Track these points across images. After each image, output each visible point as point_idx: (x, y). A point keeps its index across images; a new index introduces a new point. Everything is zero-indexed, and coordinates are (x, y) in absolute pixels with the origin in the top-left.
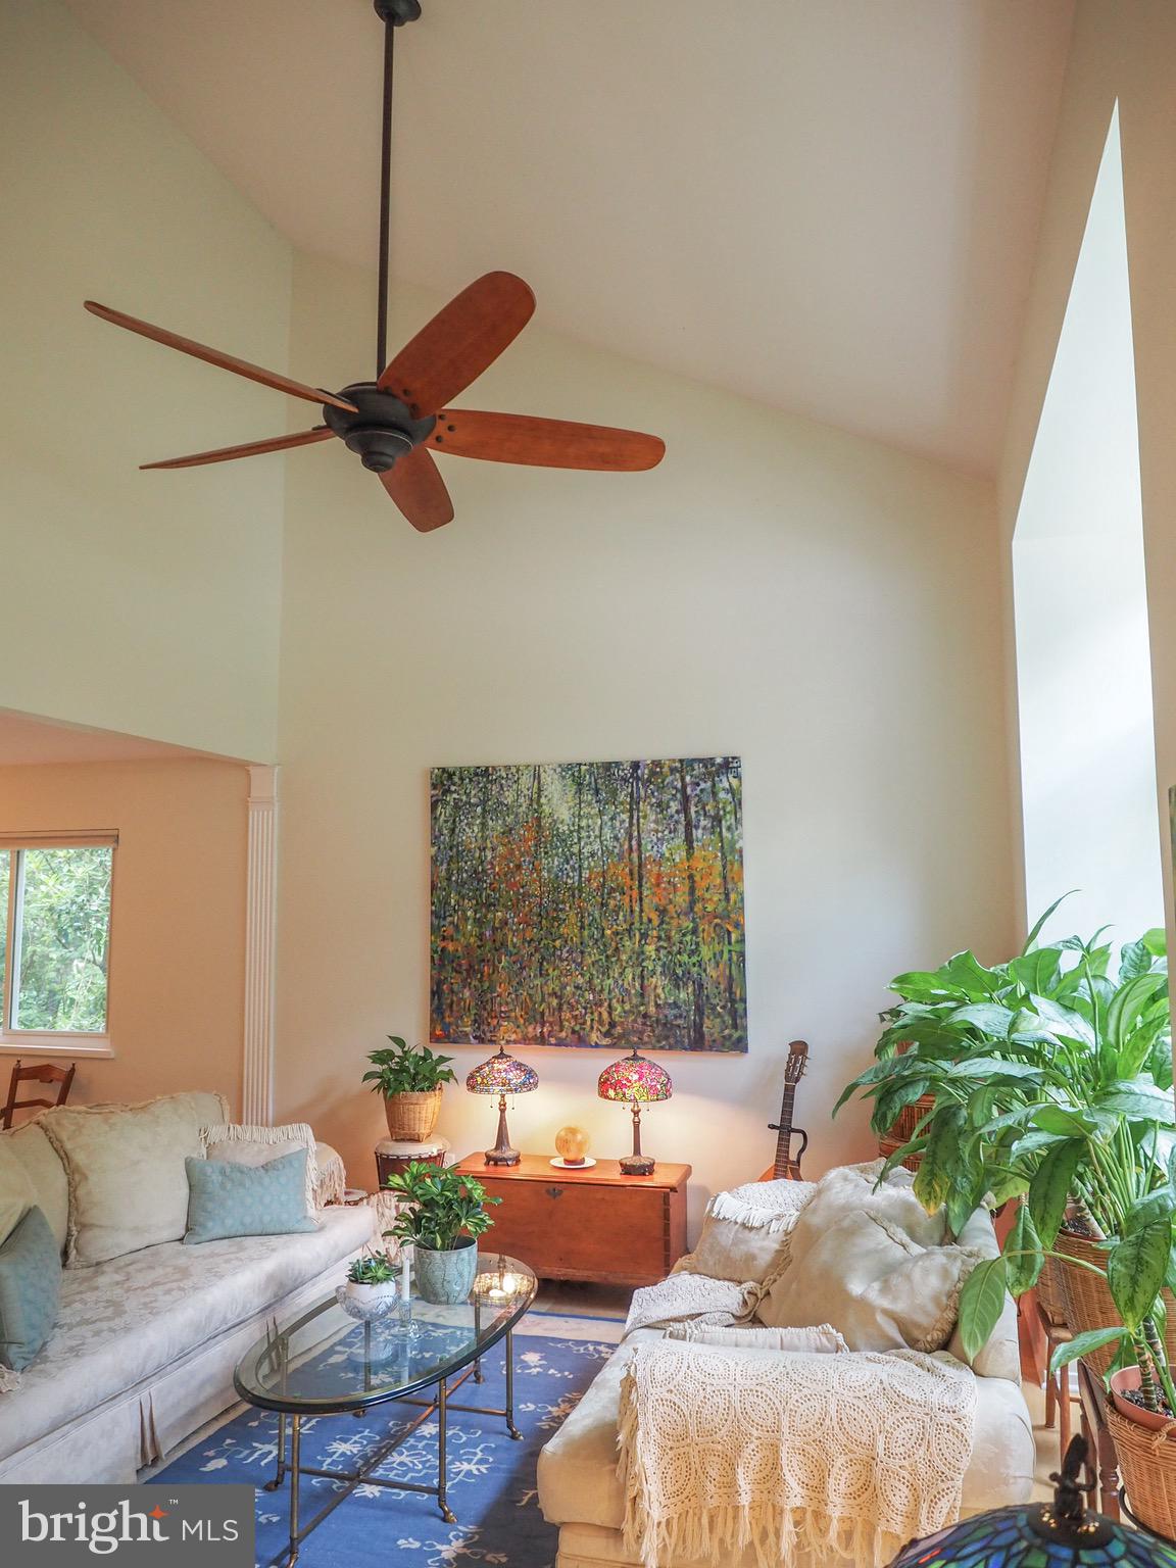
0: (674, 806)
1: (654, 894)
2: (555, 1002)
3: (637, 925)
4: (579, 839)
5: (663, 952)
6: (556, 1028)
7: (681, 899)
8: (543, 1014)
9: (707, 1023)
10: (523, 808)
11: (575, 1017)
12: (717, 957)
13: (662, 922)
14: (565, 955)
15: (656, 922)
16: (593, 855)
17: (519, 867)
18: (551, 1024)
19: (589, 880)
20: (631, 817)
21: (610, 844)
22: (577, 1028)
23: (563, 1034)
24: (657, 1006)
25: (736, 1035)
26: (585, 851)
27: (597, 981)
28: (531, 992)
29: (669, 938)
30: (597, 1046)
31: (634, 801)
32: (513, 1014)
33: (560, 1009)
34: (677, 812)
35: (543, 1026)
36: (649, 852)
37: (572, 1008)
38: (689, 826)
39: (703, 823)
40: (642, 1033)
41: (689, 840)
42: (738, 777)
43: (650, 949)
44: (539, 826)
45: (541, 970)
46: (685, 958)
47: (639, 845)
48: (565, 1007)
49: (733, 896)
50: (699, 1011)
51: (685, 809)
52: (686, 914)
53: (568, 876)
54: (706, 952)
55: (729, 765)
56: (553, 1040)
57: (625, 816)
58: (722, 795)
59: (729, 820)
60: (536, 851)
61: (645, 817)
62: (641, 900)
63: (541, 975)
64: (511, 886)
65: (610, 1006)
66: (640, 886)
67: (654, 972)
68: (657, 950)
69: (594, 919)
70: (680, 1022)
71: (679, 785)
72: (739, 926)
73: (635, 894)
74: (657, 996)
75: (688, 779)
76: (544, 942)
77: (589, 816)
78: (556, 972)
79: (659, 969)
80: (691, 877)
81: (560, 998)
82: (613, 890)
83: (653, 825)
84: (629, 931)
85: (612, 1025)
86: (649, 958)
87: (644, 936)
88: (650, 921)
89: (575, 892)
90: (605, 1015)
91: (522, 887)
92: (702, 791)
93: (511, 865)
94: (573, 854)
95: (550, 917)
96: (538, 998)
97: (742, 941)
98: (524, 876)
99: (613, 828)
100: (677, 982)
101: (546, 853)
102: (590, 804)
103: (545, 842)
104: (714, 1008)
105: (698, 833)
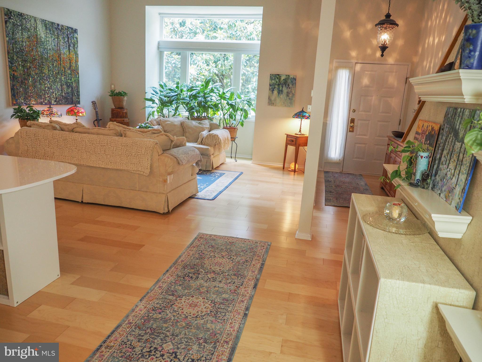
0: (66, 40)
1: (63, 63)
2: (44, 92)
3: (60, 71)
4: (47, 44)
5: (65, 79)
6: (44, 100)
7: (68, 65)
8: (41, 96)
9: (74, 97)
10: (32, 31)
11: (48, 96)
12: (75, 81)
13: (65, 71)
14: (45, 78)
15: (64, 71)
16: (50, 49)
17: (32, 50)
18: (43, 99)
19: (49, 57)
20: (58, 40)
21: (54, 47)
22: (49, 100)
23: (46, 101)
24: (65, 93)
25: (78, 100)
26: (48, 48)
27: (52, 86)
28: (38, 89)
29: (66, 75)
30: (54, 104)
31: (58, 36)
32: (34, 96)
33: (45, 94)
34: (67, 41)
35: (41, 99)
36: (62, 52)
37: (48, 94)
38: (69, 46)
39: (72, 45)
40: (62, 101)
41: (69, 49)
42: (77, 35)
43: (63, 78)
44: (37, 37)
45: (40, 83)
46: (69, 81)
47: (60, 49)
48: (46, 94)
49: (77, 66)
50: (72, 95)
51: (68, 41)
52: (69, 69)
53: (45, 55)
54: (73, 80)
55: (75, 31)
56: (44, 103)
57: (56, 39)
58: (75, 39)
59: (76, 46)
60: (37, 45)
61: (61, 41)
62: (61, 65)
63: (40, 84)
64: (31, 56)
65: (56, 93)
66: (60, 60)
67: (64, 84)
68: (64, 78)
69: (51, 69)
70: (69, 97)
71: (67, 34)
72: (78, 73)
73: (59, 63)
74: (65, 91)
75: (68, 32)
76: (40, 74)
77: (49, 38)
78: (44, 84)
79: (65, 84)
80: (70, 59)
81: (45, 91)
82: (55, 61)
83: (62, 43)
84: (58, 73)
85: (56, 98)
86: (63, 80)
87: (62, 74)
88: (62, 70)
89: (47, 59)
90: (55, 96)
91: (34, 56)
92: (71, 36)
93: (31, 49)
94: (46, 48)
95: (41, 67)
96: (39, 91)
97: (79, 77)
98: (34, 53)
99: (54, 42)
100: (68, 87)
101: (39, 47)
102: (49, 34)
103: (39, 43)
104: (74, 94)
105: (71, 48)
